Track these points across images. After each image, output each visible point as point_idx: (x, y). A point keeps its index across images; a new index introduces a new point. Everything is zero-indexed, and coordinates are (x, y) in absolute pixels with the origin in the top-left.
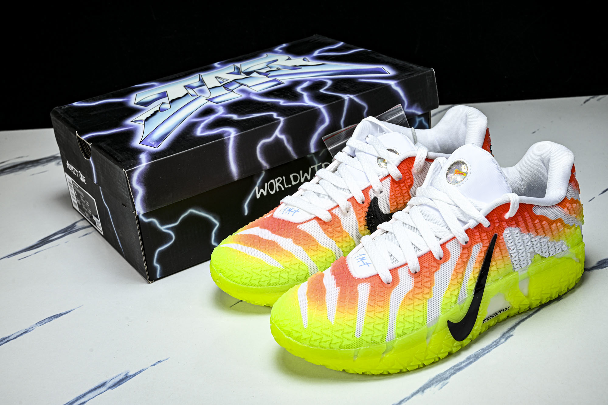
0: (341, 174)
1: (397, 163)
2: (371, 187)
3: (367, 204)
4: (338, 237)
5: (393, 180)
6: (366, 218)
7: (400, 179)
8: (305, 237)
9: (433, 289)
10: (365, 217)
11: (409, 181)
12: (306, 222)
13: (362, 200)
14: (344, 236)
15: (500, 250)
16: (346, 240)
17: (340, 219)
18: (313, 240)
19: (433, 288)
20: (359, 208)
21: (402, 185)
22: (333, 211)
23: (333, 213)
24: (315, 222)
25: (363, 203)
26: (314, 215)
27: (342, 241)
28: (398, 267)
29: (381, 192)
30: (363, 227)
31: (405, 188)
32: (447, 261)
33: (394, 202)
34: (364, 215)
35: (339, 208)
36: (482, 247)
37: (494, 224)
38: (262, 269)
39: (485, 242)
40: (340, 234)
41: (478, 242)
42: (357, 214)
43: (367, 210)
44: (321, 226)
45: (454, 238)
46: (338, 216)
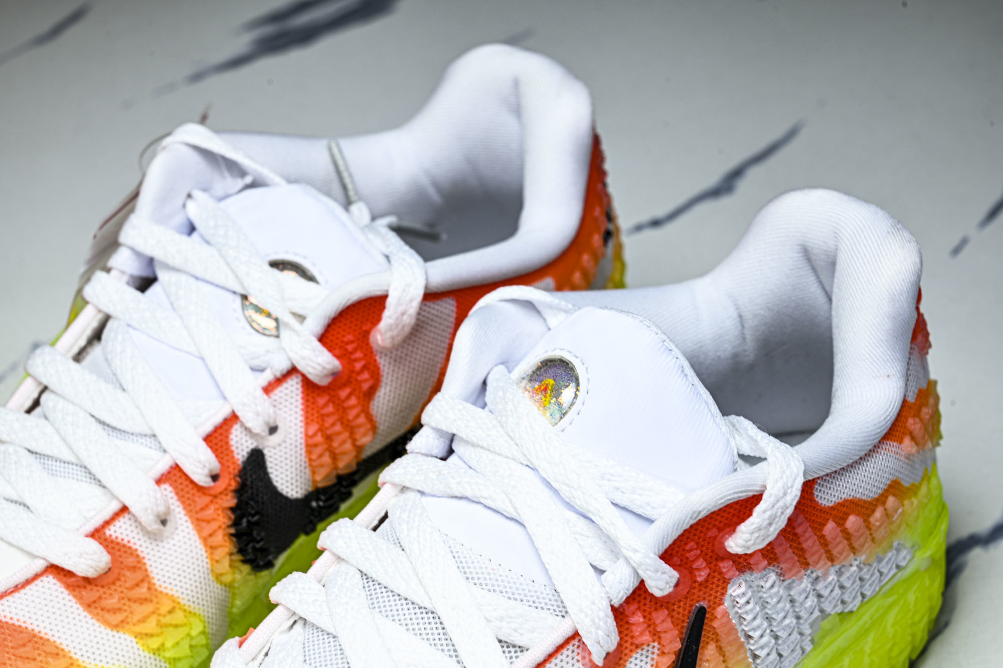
0: (119, 372)
1: (316, 323)
2: (233, 418)
3: (229, 482)
4: (143, 620)
5: (308, 385)
6: (232, 531)
7: (335, 375)
8: (24, 645)
10: (229, 527)
11: (366, 375)
12: (17, 588)
13: (211, 471)
14: (164, 609)
15: (720, 649)
16: (174, 622)
17: (142, 555)
18: (55, 651)
20: (203, 500)
21: (344, 393)
22: (113, 531)
23: (114, 537)
24: (50, 582)
25: (215, 478)
26: (44, 559)
27: (159, 630)
29: (273, 430)
30: (226, 563)
31: (353, 401)
33: (320, 456)
34: (223, 520)
35: (130, 516)
36: (658, 655)
37: (691, 573)
39: (666, 637)
40: (148, 608)
41: (642, 644)
42: (199, 522)
43: (231, 501)
44: (75, 596)
45: (568, 641)
46: (131, 545)
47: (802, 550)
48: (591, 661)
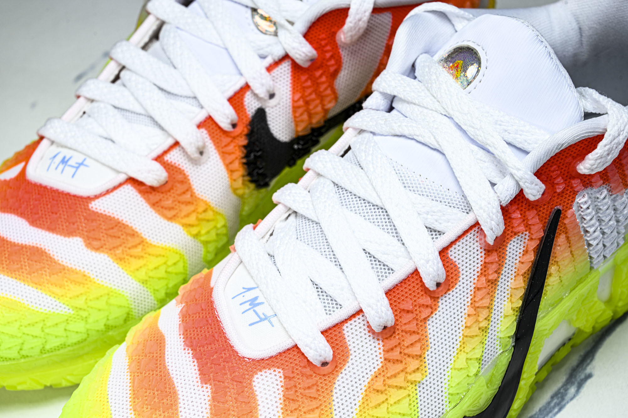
1: (301, 26)
2: (247, 87)
3: (242, 129)
4: (188, 215)
5: (296, 67)
6: (244, 161)
7: (313, 61)
8: (112, 228)
9: (427, 358)
10: (243, 158)
11: (332, 62)
12: (108, 192)
13: (232, 121)
14: (201, 209)
15: (568, 238)
16: (207, 218)
17: (187, 174)
18: (132, 233)
19: (426, 356)
20: (227, 140)
21: (318, 73)
22: (169, 158)
23: (169, 161)
24: (129, 189)
25: (234, 126)
26: (125, 173)
27: (197, 223)
28: (343, 322)
29: (272, 96)
30: (240, 181)
31: (324, 79)
32: (453, 287)
33: (301, 114)
34: (239, 153)
35: (180, 148)
36: (528, 240)
37: (553, 186)
38: (21, 322)
39: (534, 229)
40: (191, 208)
41: (519, 232)
42: (223, 154)
43: (244, 141)
44: (145, 198)
45: (471, 228)
46: (180, 167)
47: (624, 175)
48: (485, 241)
